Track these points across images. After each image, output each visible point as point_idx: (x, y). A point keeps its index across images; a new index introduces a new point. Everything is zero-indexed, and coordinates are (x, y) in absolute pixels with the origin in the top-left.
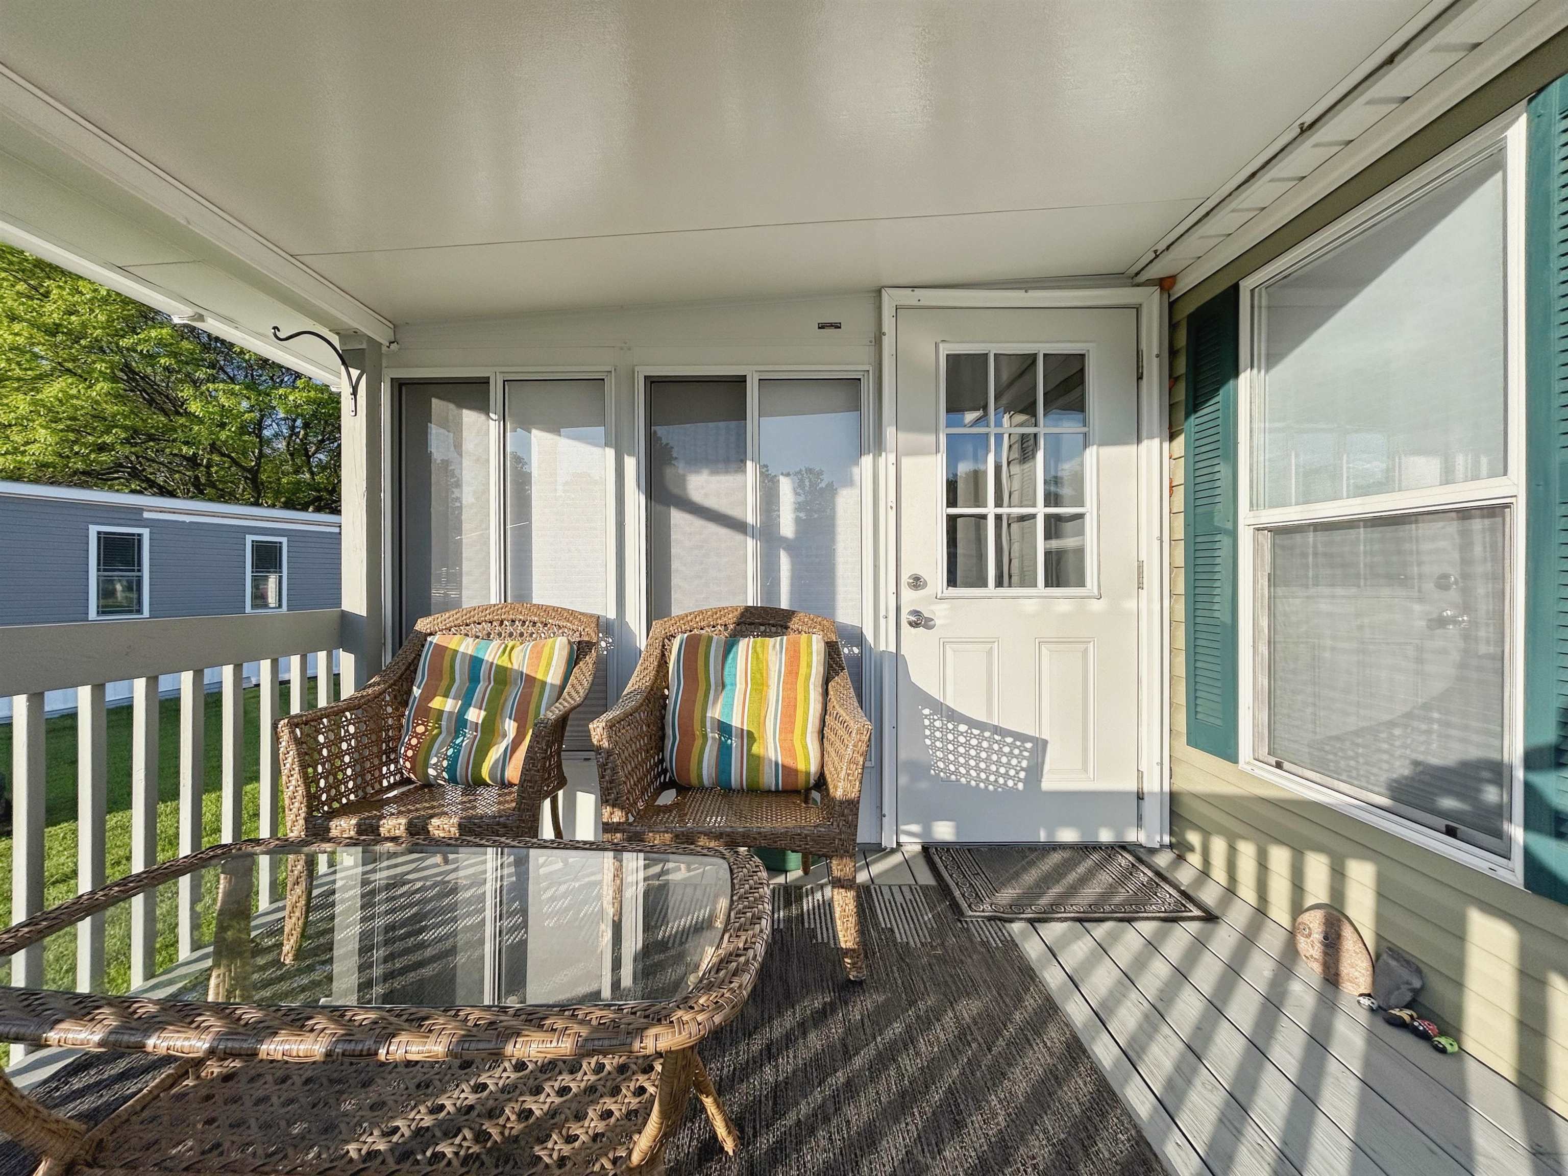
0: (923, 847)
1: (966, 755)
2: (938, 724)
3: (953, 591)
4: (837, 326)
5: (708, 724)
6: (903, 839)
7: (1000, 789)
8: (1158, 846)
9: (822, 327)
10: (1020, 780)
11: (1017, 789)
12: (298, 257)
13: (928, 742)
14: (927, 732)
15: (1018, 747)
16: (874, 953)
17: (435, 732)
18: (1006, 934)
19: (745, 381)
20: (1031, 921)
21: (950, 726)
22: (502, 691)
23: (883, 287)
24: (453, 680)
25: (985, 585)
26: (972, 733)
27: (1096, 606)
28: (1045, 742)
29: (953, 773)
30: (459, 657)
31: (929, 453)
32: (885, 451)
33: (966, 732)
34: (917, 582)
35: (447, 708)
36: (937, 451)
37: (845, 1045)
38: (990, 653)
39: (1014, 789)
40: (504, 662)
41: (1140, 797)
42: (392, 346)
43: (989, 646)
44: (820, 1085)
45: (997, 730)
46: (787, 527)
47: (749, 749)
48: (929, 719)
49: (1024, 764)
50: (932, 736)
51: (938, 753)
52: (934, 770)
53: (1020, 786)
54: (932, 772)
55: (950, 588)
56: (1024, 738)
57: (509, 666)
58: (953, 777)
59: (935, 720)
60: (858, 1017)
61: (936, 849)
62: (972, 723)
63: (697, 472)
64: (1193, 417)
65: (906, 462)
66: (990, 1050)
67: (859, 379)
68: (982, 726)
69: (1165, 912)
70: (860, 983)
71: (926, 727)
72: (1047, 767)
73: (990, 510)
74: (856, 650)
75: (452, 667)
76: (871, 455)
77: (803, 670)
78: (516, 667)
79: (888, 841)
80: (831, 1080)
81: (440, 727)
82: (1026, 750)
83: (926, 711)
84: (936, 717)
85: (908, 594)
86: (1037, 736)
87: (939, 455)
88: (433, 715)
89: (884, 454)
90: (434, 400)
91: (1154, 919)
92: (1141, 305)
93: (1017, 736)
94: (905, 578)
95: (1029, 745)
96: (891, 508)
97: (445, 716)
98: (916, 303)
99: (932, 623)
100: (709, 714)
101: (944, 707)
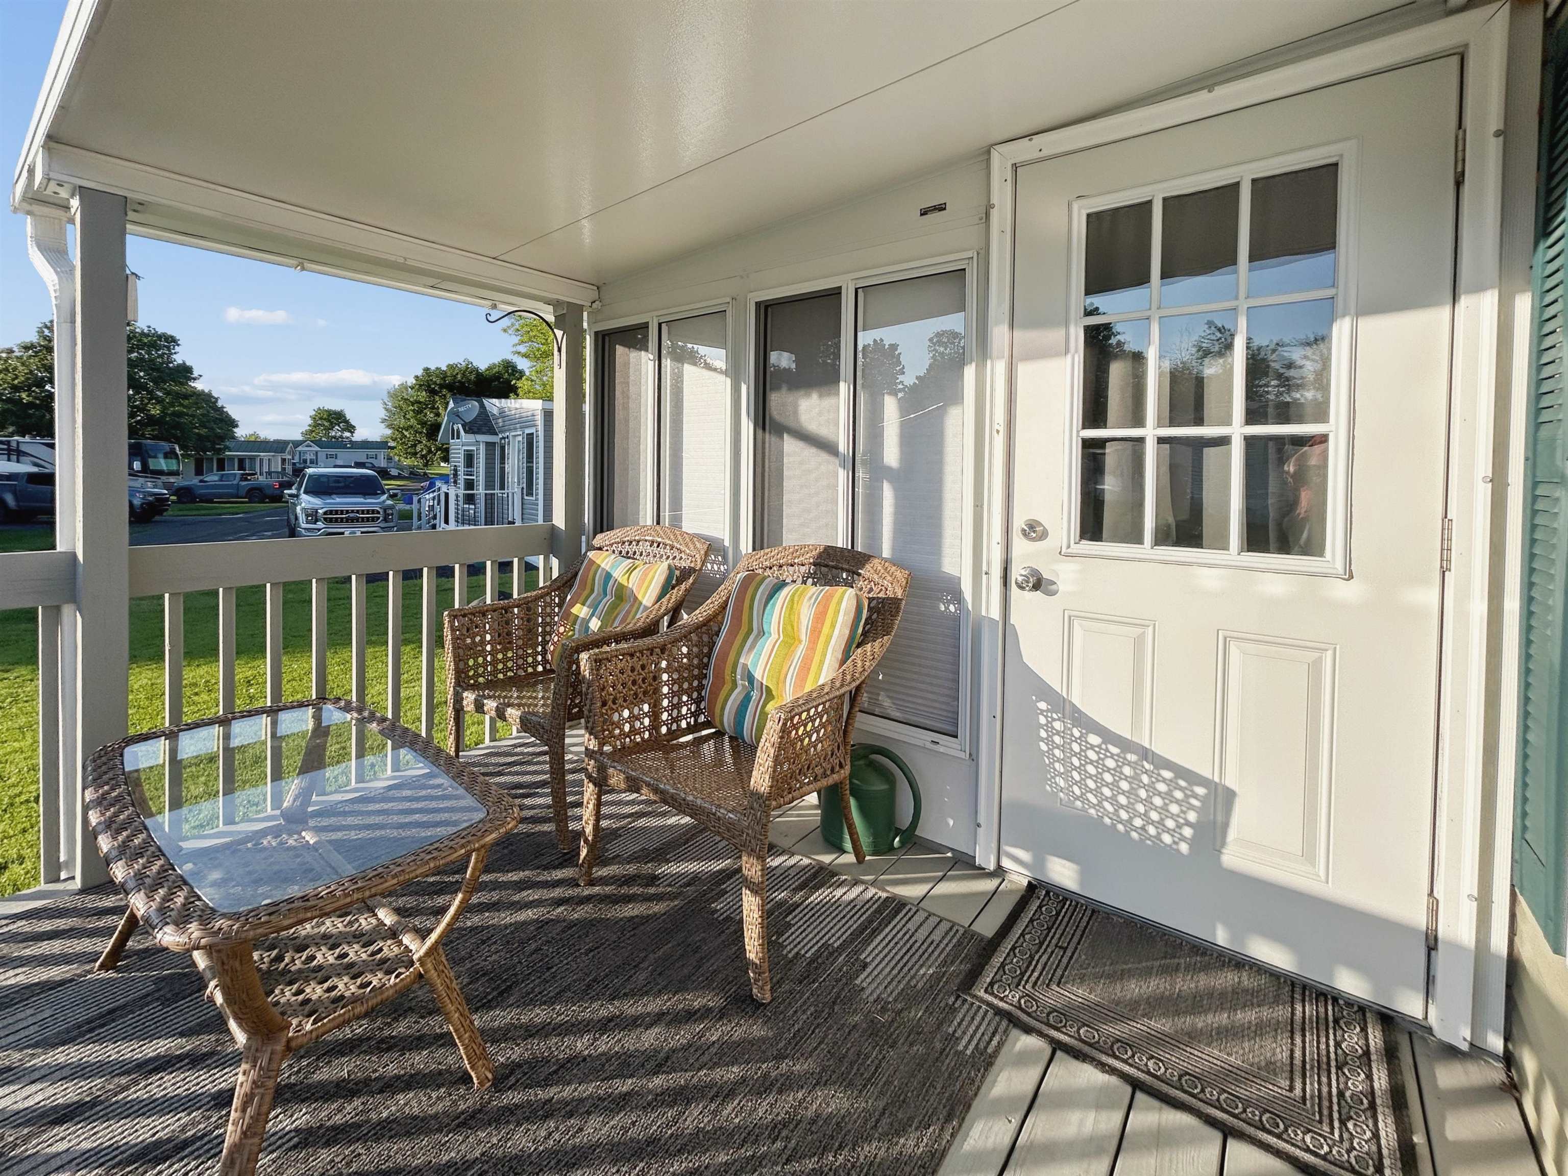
0: (1029, 882)
1: (1097, 778)
2: (1058, 725)
3: (1089, 547)
4: (941, 208)
5: (739, 671)
6: (1006, 863)
7: (1148, 842)
8: (1465, 1047)
9: (924, 213)
10: (1183, 839)
11: (1178, 851)
12: (500, 258)
13: (1044, 747)
14: (1043, 734)
15: (1181, 789)
16: (813, 982)
17: (570, 633)
18: (994, 1043)
19: (840, 293)
20: (1057, 1046)
21: (1076, 733)
22: (618, 605)
23: (992, 145)
24: (592, 591)
25: (1139, 540)
26: (1107, 750)
27: (1343, 591)
28: (1230, 795)
29: (1077, 798)
30: (600, 570)
31: (1057, 354)
32: (991, 358)
33: (1099, 746)
34: (1034, 531)
35: (582, 615)
36: (1067, 351)
37: (667, 1058)
38: (1139, 642)
39: (1172, 851)
40: (623, 580)
41: (1432, 944)
42: (594, 305)
43: (1140, 630)
44: (603, 1080)
45: (1145, 754)
46: (891, 455)
47: (764, 706)
48: (1046, 717)
49: (1192, 816)
50: (1049, 741)
51: (1057, 765)
52: (1051, 786)
53: (1184, 847)
54: (1048, 788)
55: (1084, 542)
56: (1193, 778)
57: (626, 584)
58: (1078, 804)
59: (1054, 720)
60: (714, 1038)
61: (1048, 893)
62: (1109, 737)
63: (808, 395)
64: (1542, 246)
65: (1023, 370)
66: (788, 1161)
67: (964, 269)
68: (1125, 745)
69: (1324, 1158)
70: (758, 1005)
71: (1041, 726)
72: (1232, 835)
73: (1151, 431)
74: (952, 608)
75: (594, 580)
76: (974, 365)
77: (826, 630)
78: (630, 586)
79: (986, 859)
80: (617, 1082)
81: (574, 630)
82: (1195, 796)
83: (1042, 705)
84: (1055, 716)
85: (1021, 547)
86: (1217, 779)
87: (1069, 357)
88: (571, 618)
89: (989, 362)
90: (617, 346)
91: (1278, 1153)
92: (1466, 46)
93: (1181, 772)
94: (1019, 523)
95: (1200, 791)
96: (998, 432)
97: (579, 621)
98: (1037, 155)
99: (1054, 587)
100: (742, 660)
101: (1067, 706)
